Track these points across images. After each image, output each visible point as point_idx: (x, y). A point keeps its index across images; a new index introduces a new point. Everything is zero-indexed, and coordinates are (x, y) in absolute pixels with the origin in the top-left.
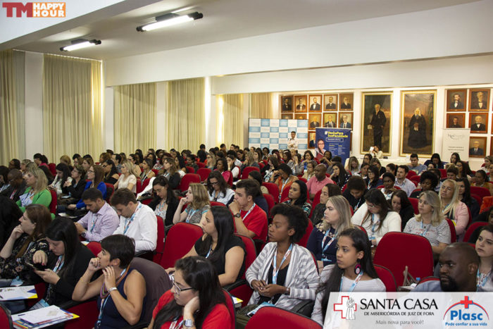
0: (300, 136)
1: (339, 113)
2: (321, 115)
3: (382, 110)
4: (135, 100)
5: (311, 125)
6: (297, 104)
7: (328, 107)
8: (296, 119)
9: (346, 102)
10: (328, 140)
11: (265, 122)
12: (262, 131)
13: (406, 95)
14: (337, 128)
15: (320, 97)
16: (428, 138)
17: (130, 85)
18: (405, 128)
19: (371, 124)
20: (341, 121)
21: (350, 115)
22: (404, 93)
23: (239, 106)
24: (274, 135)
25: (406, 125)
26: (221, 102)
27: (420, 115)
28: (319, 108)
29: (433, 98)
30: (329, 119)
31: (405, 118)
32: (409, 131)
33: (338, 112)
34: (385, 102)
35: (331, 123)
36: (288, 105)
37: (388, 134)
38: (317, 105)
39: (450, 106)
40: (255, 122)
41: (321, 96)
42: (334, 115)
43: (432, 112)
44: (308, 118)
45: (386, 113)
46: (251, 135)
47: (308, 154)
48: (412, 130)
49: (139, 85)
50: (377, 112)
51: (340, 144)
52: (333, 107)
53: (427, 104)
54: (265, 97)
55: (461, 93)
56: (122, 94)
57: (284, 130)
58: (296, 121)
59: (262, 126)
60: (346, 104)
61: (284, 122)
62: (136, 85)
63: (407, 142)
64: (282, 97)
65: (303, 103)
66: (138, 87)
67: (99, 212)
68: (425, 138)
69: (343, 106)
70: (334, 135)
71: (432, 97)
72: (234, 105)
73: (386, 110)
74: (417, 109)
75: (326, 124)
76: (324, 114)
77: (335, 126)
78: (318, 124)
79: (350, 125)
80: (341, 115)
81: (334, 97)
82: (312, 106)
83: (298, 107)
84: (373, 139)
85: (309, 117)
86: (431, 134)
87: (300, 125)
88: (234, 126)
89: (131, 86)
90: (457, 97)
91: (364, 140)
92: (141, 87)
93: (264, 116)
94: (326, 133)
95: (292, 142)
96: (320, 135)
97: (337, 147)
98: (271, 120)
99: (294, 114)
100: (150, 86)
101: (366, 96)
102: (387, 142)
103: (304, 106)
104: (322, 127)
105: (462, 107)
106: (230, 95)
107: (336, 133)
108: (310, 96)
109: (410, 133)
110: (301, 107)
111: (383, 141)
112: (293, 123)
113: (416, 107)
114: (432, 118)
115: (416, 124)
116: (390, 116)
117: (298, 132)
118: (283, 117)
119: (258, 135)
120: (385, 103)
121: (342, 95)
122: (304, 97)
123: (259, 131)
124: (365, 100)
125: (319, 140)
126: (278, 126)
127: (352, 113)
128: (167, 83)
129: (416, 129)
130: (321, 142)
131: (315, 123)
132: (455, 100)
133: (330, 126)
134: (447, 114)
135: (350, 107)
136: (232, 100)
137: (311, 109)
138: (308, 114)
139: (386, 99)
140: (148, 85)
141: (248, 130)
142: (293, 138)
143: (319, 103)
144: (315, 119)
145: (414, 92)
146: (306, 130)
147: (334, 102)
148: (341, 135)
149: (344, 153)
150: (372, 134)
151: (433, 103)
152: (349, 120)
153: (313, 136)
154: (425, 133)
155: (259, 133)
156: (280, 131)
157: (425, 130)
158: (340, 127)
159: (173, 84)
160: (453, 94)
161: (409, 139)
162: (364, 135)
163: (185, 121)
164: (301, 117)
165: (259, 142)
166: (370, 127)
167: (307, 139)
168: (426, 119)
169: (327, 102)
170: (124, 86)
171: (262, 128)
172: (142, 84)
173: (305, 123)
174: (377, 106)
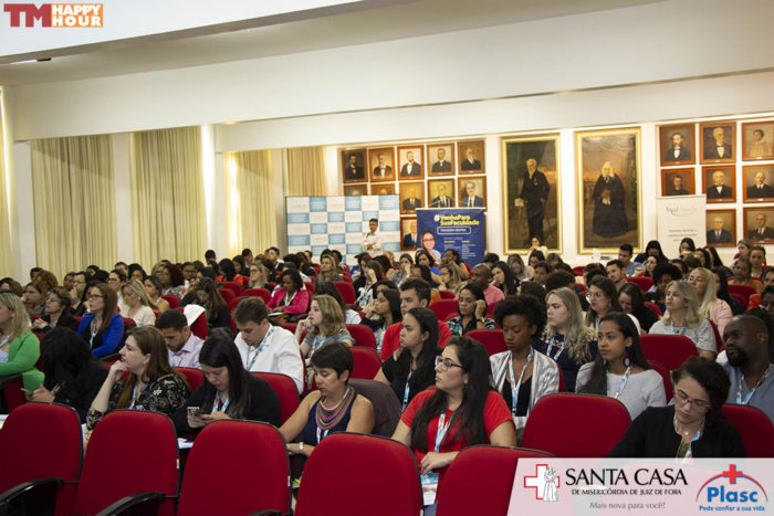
0: (386, 226)
1: (459, 179)
2: (423, 183)
3: (541, 170)
4: (71, 166)
5: (406, 206)
6: (375, 166)
7: (436, 169)
8: (373, 193)
9: (471, 157)
10: (442, 231)
11: (318, 204)
12: (312, 221)
13: (584, 140)
14: (457, 207)
15: (419, 150)
16: (629, 217)
17: (61, 139)
18: (585, 201)
19: (522, 197)
20: (464, 195)
21: (480, 181)
22: (580, 136)
23: (266, 175)
24: (336, 228)
25: (588, 195)
26: (232, 167)
27: (612, 175)
28: (418, 170)
29: (634, 144)
30: (440, 190)
31: (584, 182)
32: (593, 206)
33: (456, 177)
34: (545, 154)
35: (443, 199)
36: (357, 168)
37: (555, 215)
38: (415, 165)
39: (666, 156)
40: (298, 205)
41: (422, 147)
42: (450, 182)
43: (634, 168)
44: (397, 191)
45: (548, 174)
46: (292, 230)
47: (423, 256)
48: (599, 204)
49: (80, 138)
50: (531, 173)
51: (465, 237)
52: (447, 168)
53: (625, 155)
54: (312, 155)
55: (684, 132)
56: (47, 156)
57: (353, 217)
58: (376, 197)
59: (311, 210)
60: (471, 160)
61: (353, 201)
62: (73, 138)
63: (591, 226)
64: (343, 153)
65: (386, 162)
66: (76, 141)
67: (184, 348)
68: (625, 216)
69: (465, 166)
70: (453, 222)
71: (633, 140)
72: (256, 172)
73: (548, 170)
74: (607, 165)
75: (435, 202)
76: (429, 181)
77: (452, 204)
78: (419, 203)
79: (482, 201)
80: (463, 182)
81: (448, 150)
82: (405, 167)
83: (378, 171)
84: (526, 224)
85: (401, 190)
86: (635, 209)
87: (385, 205)
88: (257, 213)
89: (63, 141)
90: (677, 139)
91: (510, 227)
92: (83, 141)
93: (314, 191)
94: (437, 218)
95: (371, 239)
96: (426, 223)
97: (459, 243)
98: (328, 199)
99: (369, 184)
100: (99, 142)
101: (508, 144)
102: (554, 229)
103: (389, 170)
104: (426, 208)
105: (687, 156)
106: (249, 153)
107: (457, 218)
108: (399, 148)
109: (596, 210)
110: (383, 172)
111: (546, 227)
112: (370, 203)
113: (603, 161)
114: (635, 179)
115: (606, 192)
116: (556, 181)
117: (380, 220)
118: (347, 192)
119: (304, 229)
120: (546, 157)
121: (463, 145)
122: (389, 150)
123: (307, 221)
124: (508, 152)
125: (424, 233)
126: (343, 209)
127: (484, 178)
128: (132, 135)
129: (606, 201)
130: (428, 236)
131: (412, 201)
132: (674, 145)
133: (442, 205)
134: (662, 171)
135: (478, 166)
136: (253, 162)
137: (404, 174)
138: (397, 183)
139: (547, 148)
140: (96, 138)
141: (285, 220)
142: (373, 231)
143: (418, 161)
144: (412, 194)
145: (598, 134)
146: (396, 215)
147: (448, 158)
148: (467, 221)
149: (473, 255)
150: (525, 215)
151: (634, 152)
152: (478, 192)
153: (411, 227)
154: (623, 208)
155: (308, 226)
156: (347, 220)
157: (622, 202)
158: (461, 205)
159: (144, 137)
160: (670, 134)
161: (595, 221)
162: (510, 218)
163: (168, 208)
164: (384, 191)
165: (308, 243)
166: (519, 203)
167: (399, 233)
168: (623, 182)
169: (434, 159)
170: (49, 140)
171: (311, 214)
172: (86, 137)
173: (393, 202)
174: (530, 162)
